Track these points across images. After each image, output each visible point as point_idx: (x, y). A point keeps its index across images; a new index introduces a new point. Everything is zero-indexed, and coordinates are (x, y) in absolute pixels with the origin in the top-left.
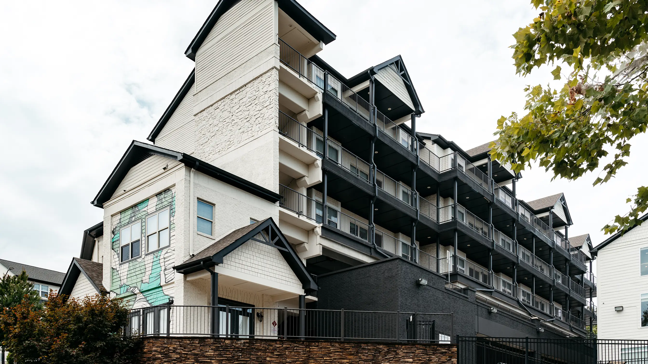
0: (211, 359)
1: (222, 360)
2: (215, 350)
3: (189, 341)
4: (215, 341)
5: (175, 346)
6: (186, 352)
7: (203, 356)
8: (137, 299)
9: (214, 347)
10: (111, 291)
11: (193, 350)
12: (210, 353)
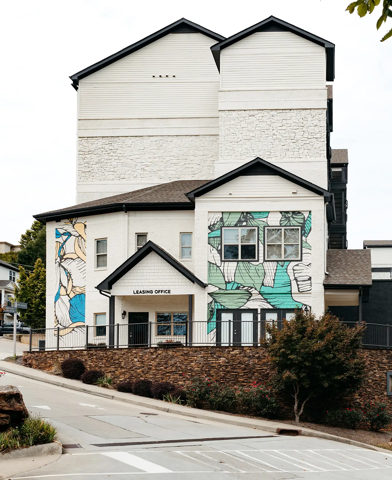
0: (385, 365)
1: (390, 366)
2: (387, 359)
3: (374, 351)
4: (387, 352)
5: (367, 355)
6: (373, 360)
7: (382, 363)
8: (252, 298)
9: (386, 356)
10: (209, 284)
11: (377, 358)
12: (385, 361)
